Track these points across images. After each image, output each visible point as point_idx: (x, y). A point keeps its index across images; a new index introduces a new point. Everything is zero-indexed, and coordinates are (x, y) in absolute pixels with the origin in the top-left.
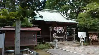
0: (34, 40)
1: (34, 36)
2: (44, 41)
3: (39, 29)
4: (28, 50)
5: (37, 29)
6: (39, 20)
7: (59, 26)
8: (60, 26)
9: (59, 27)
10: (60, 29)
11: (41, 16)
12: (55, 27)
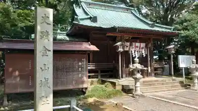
0: (80, 75)
1: (80, 64)
3: (93, 48)
4: (75, 107)
6: (89, 25)
9: (137, 42)
11: (92, 16)
12: (128, 44)
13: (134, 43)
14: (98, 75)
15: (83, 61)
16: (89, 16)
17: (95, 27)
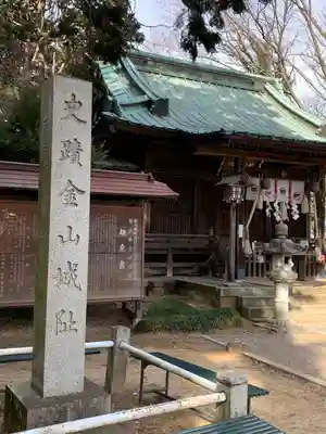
1: (123, 233)
2: (170, 274)
5: (145, 184)
7: (278, 176)
8: (284, 174)
9: (281, 178)
10: (283, 191)
11: (154, 98)
12: (257, 181)
13: (272, 182)
14: (165, 268)
15: (132, 226)
16: (146, 98)
17: (164, 130)
